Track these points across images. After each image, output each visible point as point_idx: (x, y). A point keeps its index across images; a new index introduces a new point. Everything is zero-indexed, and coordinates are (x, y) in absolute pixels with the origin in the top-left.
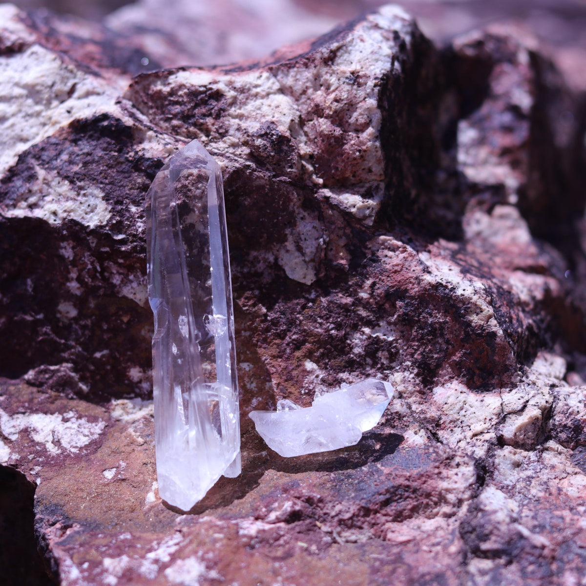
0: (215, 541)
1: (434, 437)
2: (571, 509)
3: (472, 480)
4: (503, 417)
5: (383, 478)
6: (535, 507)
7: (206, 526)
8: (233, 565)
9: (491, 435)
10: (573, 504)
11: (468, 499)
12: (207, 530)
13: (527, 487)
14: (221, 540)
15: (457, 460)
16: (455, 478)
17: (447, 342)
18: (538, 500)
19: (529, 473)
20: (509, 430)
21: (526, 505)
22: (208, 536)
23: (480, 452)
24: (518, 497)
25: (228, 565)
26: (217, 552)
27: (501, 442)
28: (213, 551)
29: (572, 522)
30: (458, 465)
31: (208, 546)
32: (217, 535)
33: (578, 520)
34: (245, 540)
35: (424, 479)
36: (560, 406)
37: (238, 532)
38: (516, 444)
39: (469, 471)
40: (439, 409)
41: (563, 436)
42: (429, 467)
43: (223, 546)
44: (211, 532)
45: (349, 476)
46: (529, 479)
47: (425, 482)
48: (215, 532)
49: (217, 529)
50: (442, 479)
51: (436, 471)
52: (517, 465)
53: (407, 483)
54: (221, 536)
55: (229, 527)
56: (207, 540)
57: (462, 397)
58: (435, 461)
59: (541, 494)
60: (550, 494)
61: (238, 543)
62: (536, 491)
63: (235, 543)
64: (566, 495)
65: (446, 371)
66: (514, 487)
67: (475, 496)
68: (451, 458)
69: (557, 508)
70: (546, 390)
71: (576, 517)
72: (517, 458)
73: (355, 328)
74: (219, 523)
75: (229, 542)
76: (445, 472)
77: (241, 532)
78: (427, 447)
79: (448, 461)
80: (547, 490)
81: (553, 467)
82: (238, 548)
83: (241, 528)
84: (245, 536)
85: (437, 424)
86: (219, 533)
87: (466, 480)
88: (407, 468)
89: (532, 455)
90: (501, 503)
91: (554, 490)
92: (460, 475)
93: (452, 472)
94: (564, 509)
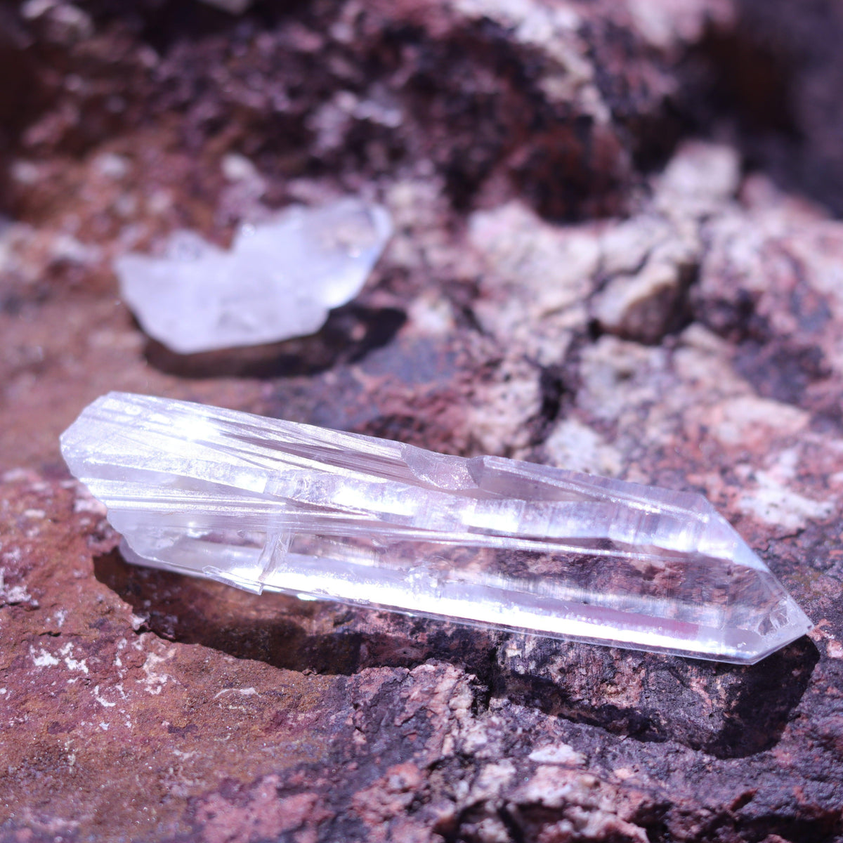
0: (29, 524)
1: (467, 318)
2: (724, 471)
3: (533, 409)
4: (601, 281)
5: (362, 399)
6: (653, 465)
7: (12, 493)
8: (59, 574)
9: (576, 318)
10: (728, 460)
11: (523, 448)
12: (13, 501)
13: (641, 424)
14: (39, 522)
15: (507, 367)
16: (500, 404)
17: (502, 129)
18: (661, 452)
19: (647, 393)
20: (612, 308)
21: (637, 460)
22: (14, 514)
23: (553, 351)
24: (623, 442)
25: (50, 575)
26: (28, 549)
27: (595, 330)
28: (22, 547)
29: (723, 500)
30: (508, 378)
31: (14, 535)
32: (31, 513)
33: (734, 495)
34: (86, 522)
35: (440, 404)
36: (714, 260)
37: (72, 506)
38: (625, 334)
39: (527, 390)
40: (482, 259)
41: (718, 318)
42: (452, 382)
43: (39, 535)
44: (21, 505)
45: (298, 392)
46: (646, 406)
47: (442, 411)
48: (28, 506)
49: (33, 499)
50: (477, 405)
51: (465, 389)
52: (624, 377)
53: (406, 411)
54: (39, 514)
55: (56, 496)
56: (12, 523)
57: (526, 238)
58: (465, 367)
59: (667, 439)
60: (686, 438)
61: (72, 529)
62: (657, 433)
63: (66, 530)
64: (716, 442)
65: (497, 184)
66: (616, 422)
67: (537, 441)
68: (494, 363)
69: (696, 467)
70: (689, 228)
71: (731, 490)
72: (623, 363)
73: (325, 94)
74: (39, 486)
75: (56, 528)
76: (482, 391)
77: (81, 506)
78: (450, 339)
79: (489, 370)
80: (680, 431)
81: (694, 383)
82: (71, 539)
83: (81, 498)
84: (86, 514)
85: (474, 289)
86: (36, 508)
87: (522, 409)
88: (409, 382)
89: (655, 357)
90: (588, 456)
91: (692, 430)
92: (511, 398)
93: (495, 391)
94: (709, 470)
